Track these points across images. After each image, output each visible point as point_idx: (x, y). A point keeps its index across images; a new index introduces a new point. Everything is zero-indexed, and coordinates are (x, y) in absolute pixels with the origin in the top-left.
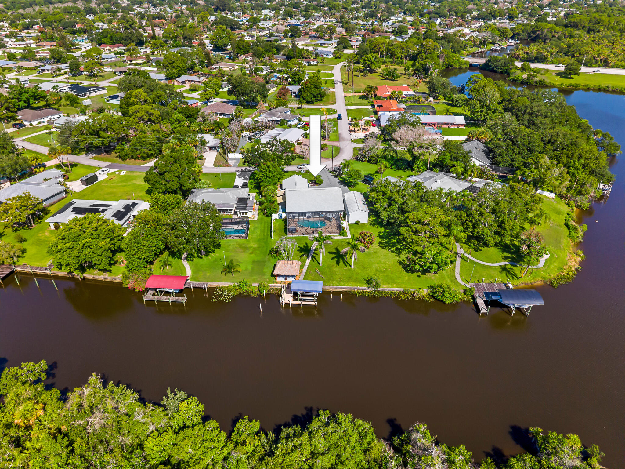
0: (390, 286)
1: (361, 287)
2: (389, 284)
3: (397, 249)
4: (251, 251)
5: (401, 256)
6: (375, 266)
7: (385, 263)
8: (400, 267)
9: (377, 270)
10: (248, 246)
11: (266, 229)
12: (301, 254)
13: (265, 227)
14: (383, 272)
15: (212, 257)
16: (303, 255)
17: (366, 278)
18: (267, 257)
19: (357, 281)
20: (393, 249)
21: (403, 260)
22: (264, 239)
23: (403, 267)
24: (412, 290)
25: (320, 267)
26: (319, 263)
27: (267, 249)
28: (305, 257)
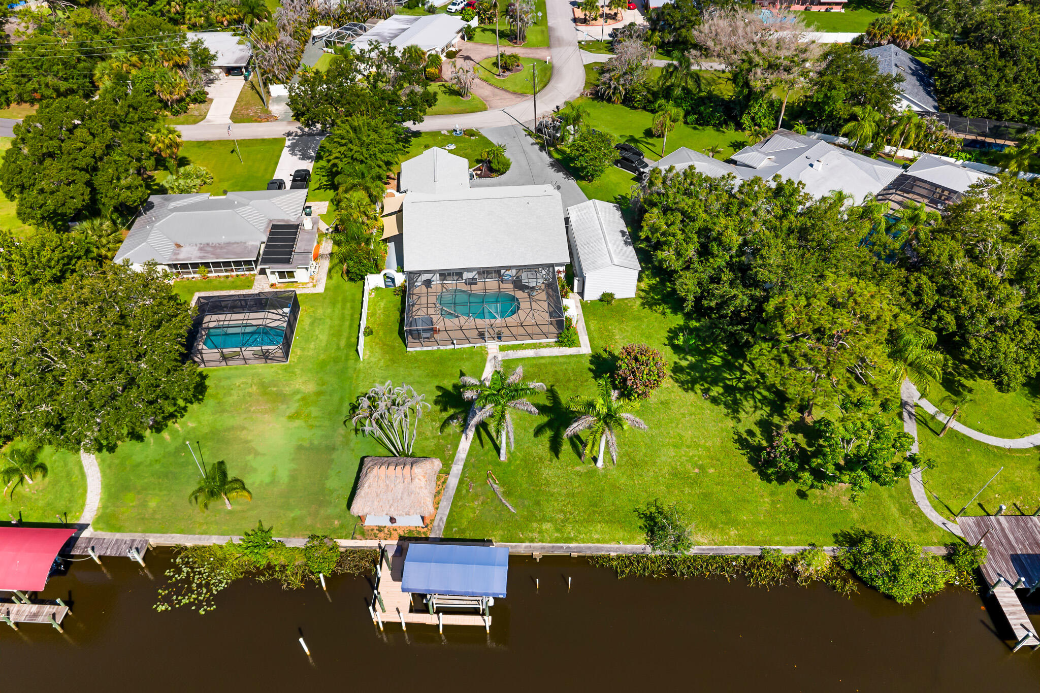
0: (718, 537)
1: (629, 546)
2: (714, 526)
3: (729, 390)
4: (294, 407)
5: (742, 415)
6: (667, 456)
7: (697, 446)
8: (742, 460)
9: (675, 474)
10: (287, 390)
11: (347, 323)
12: (445, 415)
13: (342, 318)
14: (694, 482)
15: (174, 433)
16: (452, 418)
17: (642, 508)
18: (342, 430)
19: (614, 519)
20: (716, 391)
21: (750, 433)
22: (336, 360)
23: (751, 461)
24: (788, 552)
25: (499, 464)
26: (498, 450)
27: (342, 400)
28: (455, 425)
